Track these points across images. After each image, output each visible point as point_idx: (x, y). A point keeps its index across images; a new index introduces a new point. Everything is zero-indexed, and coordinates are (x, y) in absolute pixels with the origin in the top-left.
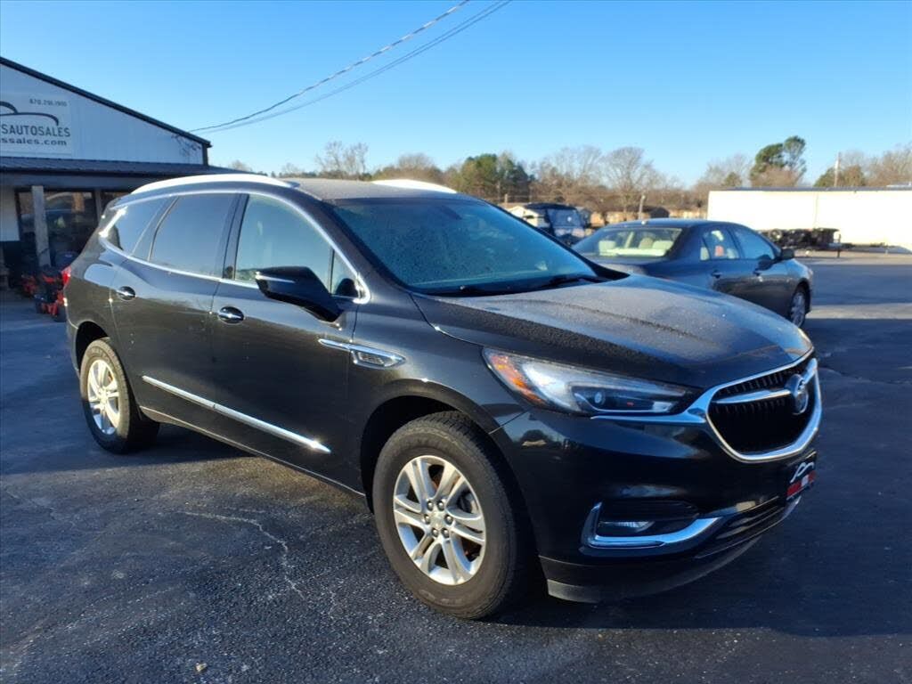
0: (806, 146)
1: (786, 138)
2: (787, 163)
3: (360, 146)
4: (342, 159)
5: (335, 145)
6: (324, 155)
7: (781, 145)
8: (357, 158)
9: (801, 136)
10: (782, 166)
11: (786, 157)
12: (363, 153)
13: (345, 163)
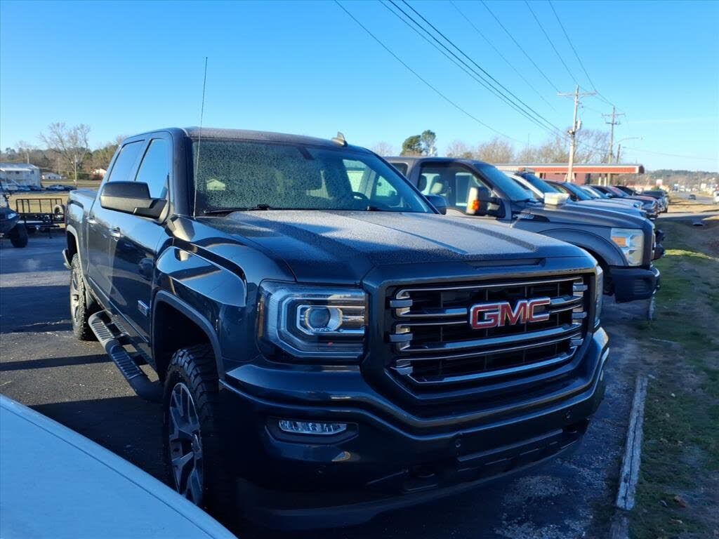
0: (436, 138)
1: (423, 131)
2: (424, 149)
3: (82, 126)
4: (66, 138)
5: (58, 125)
6: (47, 134)
7: (419, 136)
8: (80, 137)
9: (432, 131)
10: (421, 152)
11: (423, 145)
12: (85, 134)
13: (69, 141)
